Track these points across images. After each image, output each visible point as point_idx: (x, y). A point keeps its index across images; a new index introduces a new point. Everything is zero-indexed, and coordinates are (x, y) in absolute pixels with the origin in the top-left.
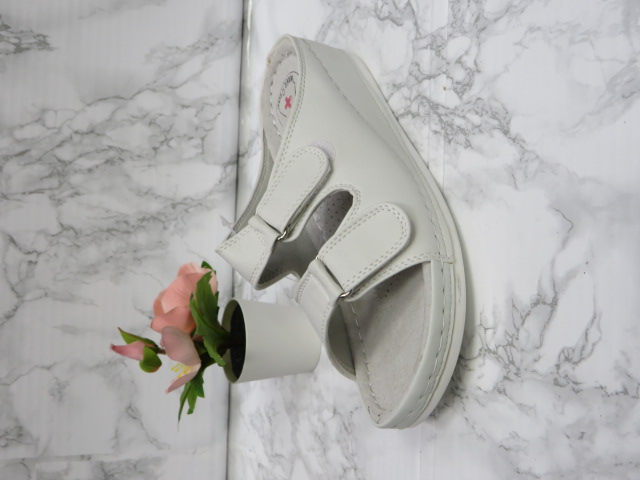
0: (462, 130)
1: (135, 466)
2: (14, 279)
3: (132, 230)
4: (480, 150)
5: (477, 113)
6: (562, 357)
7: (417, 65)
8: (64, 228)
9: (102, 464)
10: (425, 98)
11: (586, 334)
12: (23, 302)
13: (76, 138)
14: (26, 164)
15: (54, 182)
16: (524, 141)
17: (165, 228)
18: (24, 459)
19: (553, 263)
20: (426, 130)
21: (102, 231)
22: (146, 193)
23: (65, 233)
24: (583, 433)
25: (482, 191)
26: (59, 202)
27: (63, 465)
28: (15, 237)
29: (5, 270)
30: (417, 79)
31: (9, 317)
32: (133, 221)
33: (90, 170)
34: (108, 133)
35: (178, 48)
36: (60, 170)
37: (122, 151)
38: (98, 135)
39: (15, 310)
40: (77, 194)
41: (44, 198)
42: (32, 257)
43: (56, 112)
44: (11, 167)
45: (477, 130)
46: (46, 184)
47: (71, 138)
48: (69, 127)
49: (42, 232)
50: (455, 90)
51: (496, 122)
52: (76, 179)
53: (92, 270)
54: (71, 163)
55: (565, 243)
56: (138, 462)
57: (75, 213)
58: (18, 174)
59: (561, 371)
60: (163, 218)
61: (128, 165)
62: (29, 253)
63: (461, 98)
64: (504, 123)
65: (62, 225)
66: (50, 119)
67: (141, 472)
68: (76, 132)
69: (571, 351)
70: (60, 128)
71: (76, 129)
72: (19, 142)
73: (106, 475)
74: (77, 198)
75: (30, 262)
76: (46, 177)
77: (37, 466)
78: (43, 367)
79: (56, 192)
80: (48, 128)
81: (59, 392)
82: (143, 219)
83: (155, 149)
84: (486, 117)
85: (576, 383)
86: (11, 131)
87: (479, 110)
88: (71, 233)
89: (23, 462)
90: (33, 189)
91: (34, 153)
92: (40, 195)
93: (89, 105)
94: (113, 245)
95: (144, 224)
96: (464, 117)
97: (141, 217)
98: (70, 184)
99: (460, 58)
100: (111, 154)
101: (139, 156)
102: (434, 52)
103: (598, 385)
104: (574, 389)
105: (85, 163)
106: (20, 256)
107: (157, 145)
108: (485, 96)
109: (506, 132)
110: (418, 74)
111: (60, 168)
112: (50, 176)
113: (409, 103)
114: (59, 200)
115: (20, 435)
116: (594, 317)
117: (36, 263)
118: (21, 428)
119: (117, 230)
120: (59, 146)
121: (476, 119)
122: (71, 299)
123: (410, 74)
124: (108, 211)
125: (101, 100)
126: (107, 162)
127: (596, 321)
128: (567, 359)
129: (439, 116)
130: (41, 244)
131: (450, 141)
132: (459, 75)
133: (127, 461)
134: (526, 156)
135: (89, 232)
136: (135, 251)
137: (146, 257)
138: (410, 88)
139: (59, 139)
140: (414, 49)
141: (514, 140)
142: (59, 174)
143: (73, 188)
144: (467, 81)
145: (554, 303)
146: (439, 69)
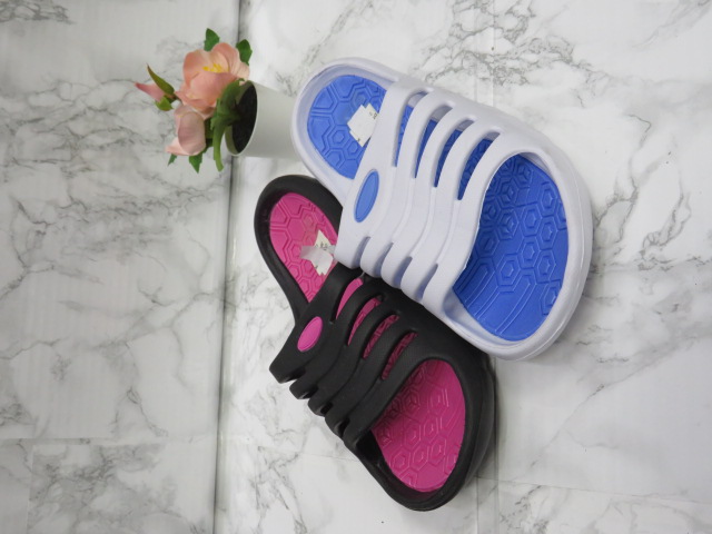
0: (516, 70)
1: (134, 452)
2: (21, 248)
3: (139, 212)
4: (537, 83)
5: (533, 52)
6: (647, 243)
7: (459, 25)
8: (75, 202)
9: (101, 448)
10: (469, 52)
11: (674, 216)
12: (29, 272)
13: (90, 114)
14: (39, 132)
15: (66, 154)
16: (589, 65)
17: (170, 214)
18: (20, 440)
19: (630, 162)
20: (472, 80)
21: (110, 209)
22: (154, 178)
23: (74, 207)
24: (676, 305)
25: (542, 118)
26: (71, 175)
27: (61, 448)
28: (24, 204)
29: (12, 237)
30: (458, 37)
31: (13, 287)
32: (140, 203)
33: (102, 148)
34: (121, 114)
35: (186, 44)
36: (74, 143)
37: (133, 133)
38: (111, 114)
39: (20, 281)
40: (88, 169)
41: (55, 169)
42: (41, 228)
43: (71, 85)
44: (24, 132)
45: (533, 67)
46: (58, 155)
47: (85, 113)
48: (83, 102)
49: (53, 203)
50: (506, 37)
51: (556, 56)
52: (88, 154)
53: (99, 247)
54: (83, 137)
55: (642, 142)
56: (136, 448)
57: (85, 188)
58: (30, 141)
59: (646, 256)
60: (168, 204)
61: (137, 148)
62: (37, 223)
63: (513, 43)
64: (566, 54)
65: (72, 199)
66: (65, 91)
67: (140, 459)
68: (90, 108)
69: (656, 236)
70: (74, 102)
71: (90, 104)
72: (34, 108)
73: (104, 460)
74: (88, 173)
75: (39, 232)
76: (58, 148)
77: (35, 448)
78: (45, 343)
79: (68, 165)
80: (63, 100)
81: (61, 370)
82: (150, 203)
83: (163, 136)
84: (543, 53)
85: (665, 262)
86: (26, 96)
87: (536, 49)
88: (81, 208)
89: (19, 443)
90: (44, 158)
91: (48, 122)
92: (51, 165)
93: (103, 83)
94: (120, 225)
95: (151, 207)
96: (518, 59)
97: (148, 200)
98: (81, 158)
99: (511, 8)
100: (123, 134)
101: (148, 141)
102: (479, 10)
103: (691, 257)
104: (662, 268)
105: (98, 140)
106: (29, 224)
107: (165, 133)
108: (542, 35)
109: (569, 61)
110: (459, 33)
111: (72, 141)
112: (63, 147)
113: (449, 61)
114: (70, 173)
115: (18, 414)
116: (682, 198)
117: (44, 234)
118: (19, 406)
119: (125, 211)
120: (73, 119)
121: (532, 58)
122: (78, 274)
123: (451, 35)
124: (117, 190)
125: (115, 80)
126: (117, 142)
127: (684, 202)
128: (652, 243)
129: (487, 64)
130: (51, 215)
131: (502, 83)
132: (511, 23)
133: (126, 447)
134: (593, 77)
135: (98, 209)
136: (141, 233)
137: (151, 241)
138: (451, 48)
139: (73, 112)
140: (454, 13)
141: (578, 66)
142: (71, 147)
143: (85, 163)
144: (520, 27)
145: (634, 197)
146: (486, 23)
